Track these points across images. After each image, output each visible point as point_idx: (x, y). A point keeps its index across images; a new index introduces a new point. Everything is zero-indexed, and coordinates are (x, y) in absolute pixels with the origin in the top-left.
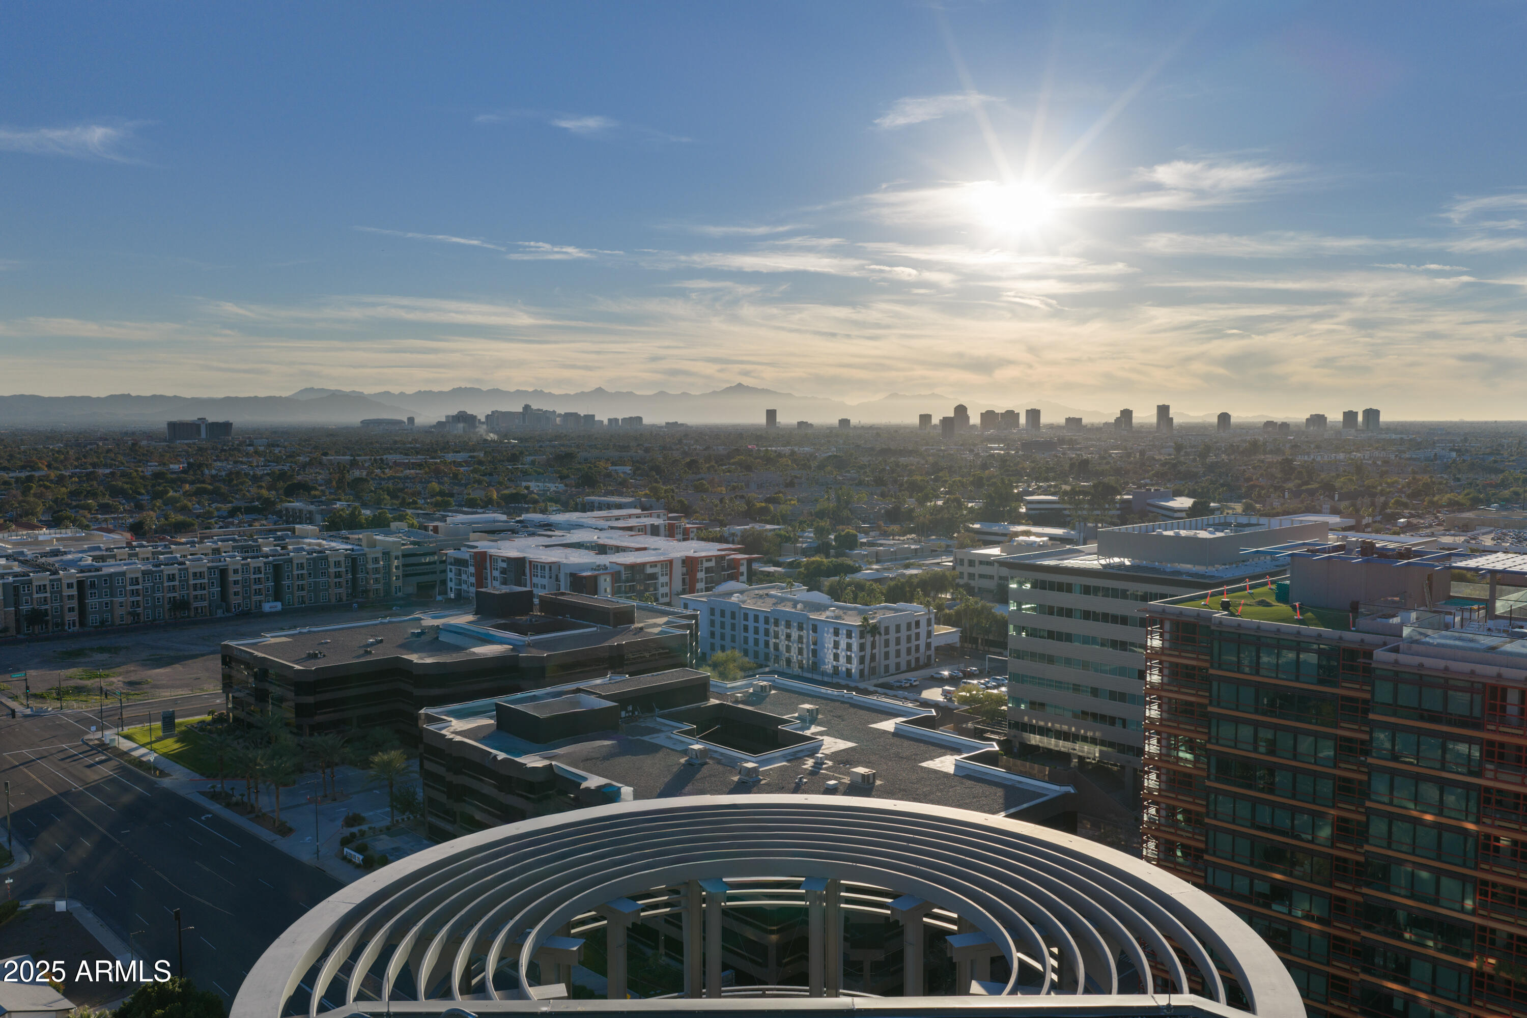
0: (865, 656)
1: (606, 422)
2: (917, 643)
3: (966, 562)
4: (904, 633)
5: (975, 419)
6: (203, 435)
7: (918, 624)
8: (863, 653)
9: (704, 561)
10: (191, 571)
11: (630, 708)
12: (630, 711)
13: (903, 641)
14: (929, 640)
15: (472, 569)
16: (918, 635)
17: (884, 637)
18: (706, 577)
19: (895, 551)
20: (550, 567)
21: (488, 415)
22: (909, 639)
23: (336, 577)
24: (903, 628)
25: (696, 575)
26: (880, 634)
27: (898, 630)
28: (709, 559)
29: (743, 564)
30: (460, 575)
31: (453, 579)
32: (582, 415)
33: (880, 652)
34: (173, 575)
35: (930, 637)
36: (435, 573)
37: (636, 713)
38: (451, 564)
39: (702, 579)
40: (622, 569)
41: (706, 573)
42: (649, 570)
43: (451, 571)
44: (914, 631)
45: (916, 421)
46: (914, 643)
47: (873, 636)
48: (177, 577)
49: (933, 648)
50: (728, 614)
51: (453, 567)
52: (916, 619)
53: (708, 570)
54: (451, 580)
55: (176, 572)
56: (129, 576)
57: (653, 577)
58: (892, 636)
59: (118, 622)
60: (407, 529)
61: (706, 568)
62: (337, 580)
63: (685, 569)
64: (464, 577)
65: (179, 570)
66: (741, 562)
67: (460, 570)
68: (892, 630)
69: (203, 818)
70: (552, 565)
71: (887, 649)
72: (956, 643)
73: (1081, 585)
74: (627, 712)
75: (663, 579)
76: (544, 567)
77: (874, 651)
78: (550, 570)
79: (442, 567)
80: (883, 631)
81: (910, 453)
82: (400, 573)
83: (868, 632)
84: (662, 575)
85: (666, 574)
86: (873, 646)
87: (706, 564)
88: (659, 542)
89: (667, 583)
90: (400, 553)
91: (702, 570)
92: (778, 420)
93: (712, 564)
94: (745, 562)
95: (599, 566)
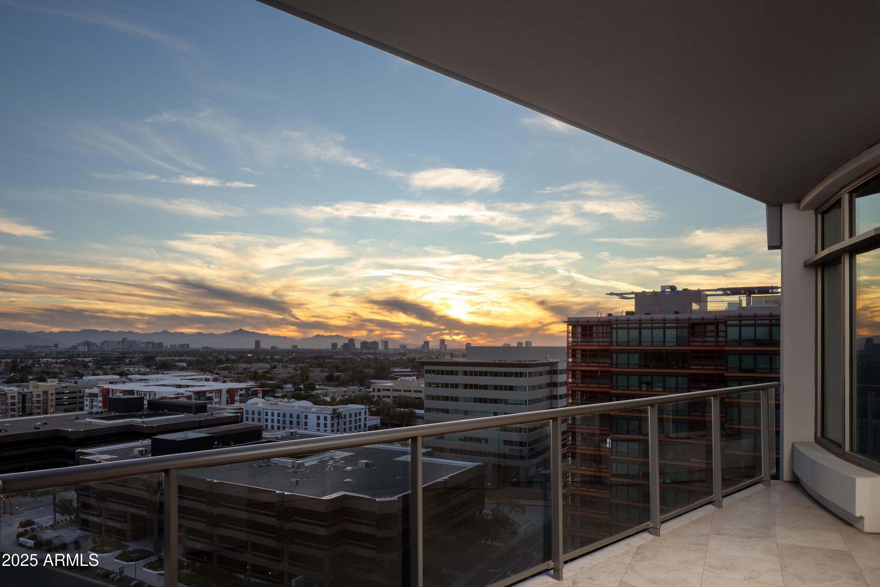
1: (169, 347)
2: (360, 423)
3: (376, 390)
4: (353, 419)
5: (358, 346)
7: (360, 413)
9: (239, 390)
11: (216, 443)
13: (353, 422)
14: (365, 422)
15: (100, 399)
16: (360, 419)
17: (343, 420)
18: (240, 399)
19: (335, 392)
20: (150, 394)
21: (102, 343)
22: (356, 421)
23: (12, 405)
24: (353, 415)
25: (234, 398)
26: (342, 418)
27: (350, 417)
28: (241, 389)
29: (260, 393)
30: (93, 402)
31: (88, 406)
32: (156, 343)
33: (341, 428)
35: (366, 421)
36: (76, 403)
37: (220, 446)
38: (87, 397)
39: (238, 400)
40: (192, 394)
41: (240, 397)
42: (208, 395)
43: (87, 400)
44: (358, 417)
45: (330, 347)
46: (358, 424)
47: (338, 419)
49: (367, 427)
50: (256, 413)
51: (88, 398)
52: (359, 411)
53: (241, 395)
54: (87, 405)
57: (210, 398)
58: (348, 420)
60: (57, 383)
61: (240, 394)
62: (12, 407)
63: (228, 395)
64: (95, 403)
66: (259, 392)
67: (92, 400)
68: (348, 416)
70: (151, 393)
71: (345, 427)
72: (378, 424)
73: (463, 371)
75: (216, 400)
76: (146, 394)
77: (338, 426)
78: (150, 395)
79: (81, 400)
80: (343, 416)
81: (330, 358)
82: (54, 403)
83: (336, 417)
84: (216, 398)
85: (218, 397)
87: (240, 392)
88: (211, 383)
89: (218, 402)
90: (54, 392)
91: (238, 396)
92: (261, 346)
93: (243, 392)
94: (261, 392)
95: (179, 393)
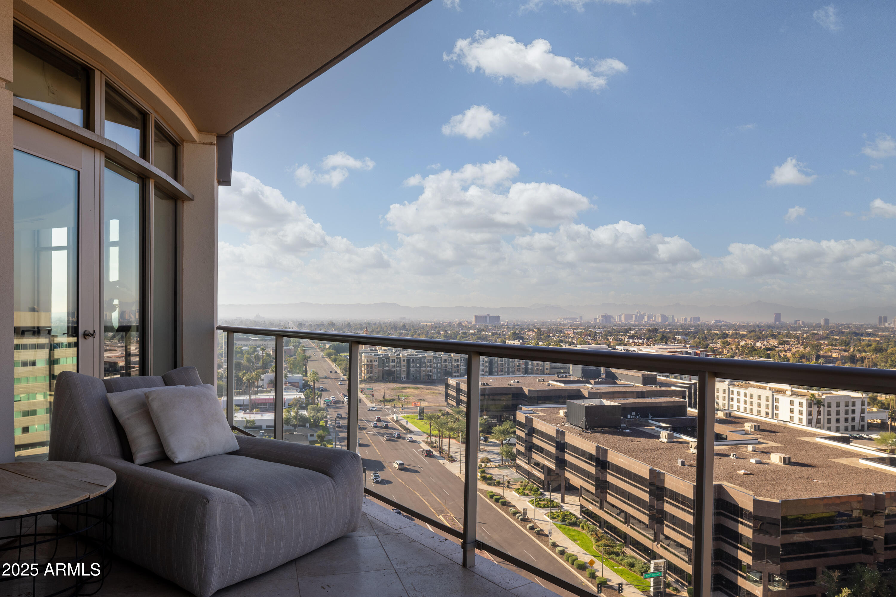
0: (812, 419)
2: (853, 415)
4: (843, 408)
6: (488, 321)
7: (853, 403)
8: (810, 417)
10: (454, 358)
11: (634, 413)
12: (633, 415)
13: (842, 413)
16: (854, 410)
22: (847, 412)
23: (518, 366)
24: (843, 405)
26: (824, 405)
27: (838, 405)
34: (446, 359)
37: (638, 417)
46: (851, 415)
48: (447, 361)
49: (866, 421)
55: (447, 358)
56: (427, 358)
58: (834, 409)
59: (422, 379)
62: (518, 368)
65: (449, 357)
68: (834, 405)
69: (419, 450)
71: (829, 417)
74: (631, 415)
77: (819, 417)
80: (826, 405)
83: (815, 404)
86: (819, 413)
